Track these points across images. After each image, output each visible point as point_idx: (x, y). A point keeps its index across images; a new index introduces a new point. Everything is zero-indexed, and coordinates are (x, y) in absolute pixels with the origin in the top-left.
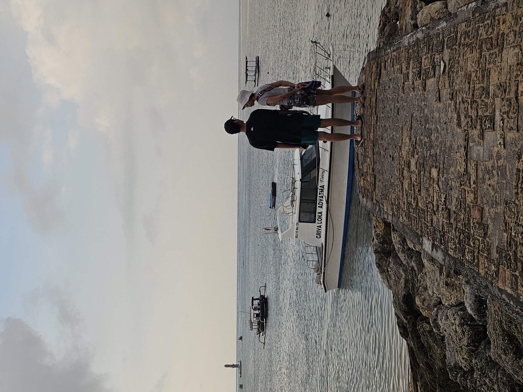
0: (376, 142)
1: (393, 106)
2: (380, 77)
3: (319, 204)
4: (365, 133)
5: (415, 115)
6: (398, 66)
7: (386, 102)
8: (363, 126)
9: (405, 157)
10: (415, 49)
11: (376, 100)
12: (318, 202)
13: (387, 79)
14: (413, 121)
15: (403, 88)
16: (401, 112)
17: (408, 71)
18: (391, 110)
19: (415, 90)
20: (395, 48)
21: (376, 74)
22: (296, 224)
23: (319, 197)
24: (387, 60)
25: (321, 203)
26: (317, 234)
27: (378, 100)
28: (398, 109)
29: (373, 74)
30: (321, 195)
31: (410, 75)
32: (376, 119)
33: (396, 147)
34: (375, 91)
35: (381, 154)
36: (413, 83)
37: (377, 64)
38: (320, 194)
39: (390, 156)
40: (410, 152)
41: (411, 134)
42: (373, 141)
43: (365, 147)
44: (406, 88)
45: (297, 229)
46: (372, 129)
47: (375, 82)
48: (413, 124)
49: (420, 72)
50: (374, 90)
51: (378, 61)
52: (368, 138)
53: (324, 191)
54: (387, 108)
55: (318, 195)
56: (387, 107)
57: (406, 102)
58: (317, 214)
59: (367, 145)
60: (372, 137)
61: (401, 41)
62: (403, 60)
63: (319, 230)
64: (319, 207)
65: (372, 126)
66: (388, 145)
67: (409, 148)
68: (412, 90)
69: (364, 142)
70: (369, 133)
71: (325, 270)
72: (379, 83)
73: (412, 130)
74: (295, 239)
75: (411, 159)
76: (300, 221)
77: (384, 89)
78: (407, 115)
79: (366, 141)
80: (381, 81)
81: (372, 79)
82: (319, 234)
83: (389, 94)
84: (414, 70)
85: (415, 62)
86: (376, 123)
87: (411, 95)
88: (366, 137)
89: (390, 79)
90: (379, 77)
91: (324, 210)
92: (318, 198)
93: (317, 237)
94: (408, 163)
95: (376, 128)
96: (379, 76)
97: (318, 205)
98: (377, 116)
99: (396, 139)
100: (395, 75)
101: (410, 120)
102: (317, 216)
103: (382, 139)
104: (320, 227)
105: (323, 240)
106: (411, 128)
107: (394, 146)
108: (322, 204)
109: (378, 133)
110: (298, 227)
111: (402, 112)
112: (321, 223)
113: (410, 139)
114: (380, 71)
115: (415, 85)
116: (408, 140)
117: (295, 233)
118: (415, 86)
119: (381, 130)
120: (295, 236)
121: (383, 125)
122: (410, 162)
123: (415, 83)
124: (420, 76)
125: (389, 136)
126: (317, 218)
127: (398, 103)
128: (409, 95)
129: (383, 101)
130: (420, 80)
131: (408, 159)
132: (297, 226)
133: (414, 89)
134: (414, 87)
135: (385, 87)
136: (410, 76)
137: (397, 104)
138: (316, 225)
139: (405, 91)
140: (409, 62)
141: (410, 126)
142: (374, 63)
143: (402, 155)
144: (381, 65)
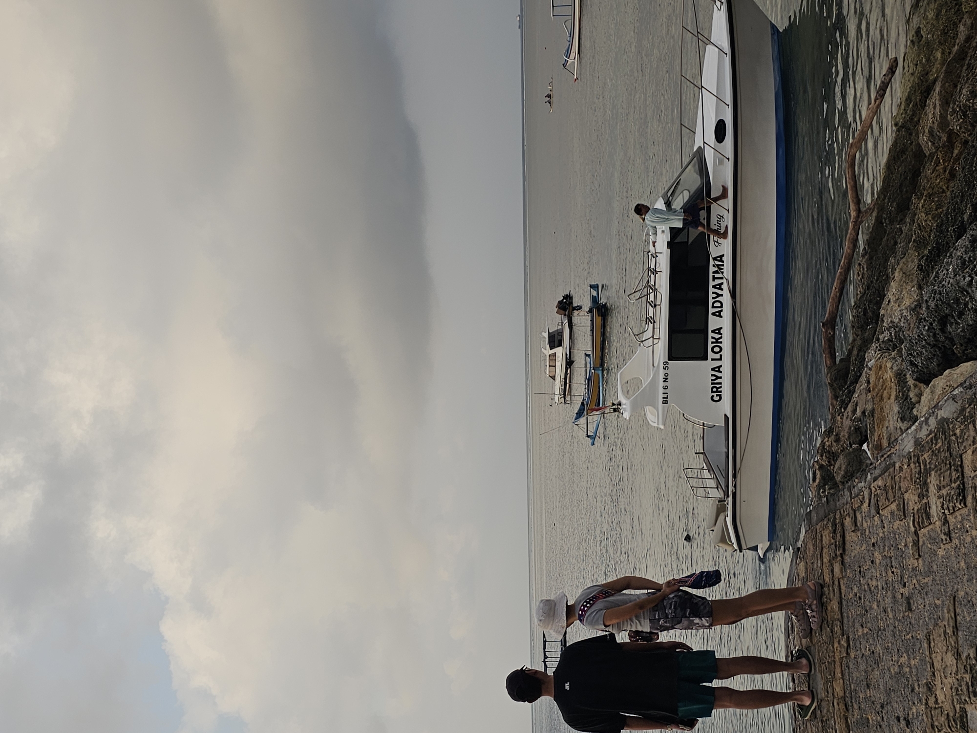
0: (851, 698)
1: (888, 600)
2: (844, 550)
3: (713, 307)
4: (820, 686)
5: (961, 593)
6: (893, 506)
7: (868, 596)
8: (813, 672)
9: (947, 707)
10: (940, 445)
11: (840, 603)
12: (711, 301)
13: (864, 547)
14: (957, 610)
15: (916, 543)
16: (918, 602)
17: (925, 501)
18: (885, 611)
19: (953, 535)
20: (877, 472)
21: (833, 546)
22: (662, 366)
23: (714, 287)
24: (860, 507)
25: (719, 305)
26: (712, 392)
27: (844, 603)
28: (908, 599)
29: (825, 550)
30: (717, 282)
31: (934, 507)
32: (845, 645)
33: (913, 690)
34: (836, 583)
35: (868, 722)
36: (946, 522)
37: (834, 524)
38: (714, 278)
39: (898, 719)
40: (964, 687)
41: (957, 642)
42: (844, 697)
43: (823, 717)
44: (924, 543)
45: (665, 380)
46: (838, 670)
47: (832, 565)
48: (959, 618)
49: (964, 490)
50: (833, 583)
51: (835, 519)
52: (830, 695)
53: (724, 271)
54: (873, 612)
55: (711, 283)
56: (871, 608)
57: (930, 572)
58: (710, 335)
59: (828, 711)
60: (838, 690)
61: (893, 450)
62: (904, 485)
63: (717, 378)
64: (714, 314)
65: (838, 663)
66: (889, 695)
67: (959, 677)
68: (944, 537)
69: (819, 706)
70: (829, 682)
71: (735, 486)
72: (843, 563)
73: (960, 633)
74: (663, 408)
75: (966, 706)
76: (671, 358)
77: (860, 572)
78: (938, 602)
79: (824, 704)
80: (847, 559)
81: (825, 560)
82: (716, 389)
83: (876, 578)
84: (944, 492)
85: (944, 472)
86: (848, 653)
87: (941, 553)
88: (822, 695)
89: (873, 544)
90: (841, 552)
91: (725, 322)
92: (711, 290)
93: (712, 397)
94: (961, 717)
95: (848, 667)
96: (841, 549)
97: (711, 310)
98: (848, 637)
99: (911, 672)
100: (885, 530)
101: (952, 608)
102: (710, 340)
103: (868, 686)
104: (718, 369)
105: (726, 406)
106: (956, 628)
107: (908, 691)
108: (721, 307)
109: (855, 675)
110: (666, 375)
111: (921, 601)
112: (721, 359)
113: (958, 655)
114: (843, 536)
115: (951, 524)
116: (950, 659)
117: (661, 390)
118: (951, 528)
119: (862, 667)
120: (661, 400)
121: (868, 653)
122: (966, 712)
123: (951, 519)
124: (964, 498)
125: (887, 673)
126: (710, 346)
127: (905, 586)
128: (936, 555)
129: (860, 598)
130: (966, 506)
131: (958, 707)
132: (666, 371)
133: (948, 534)
134: (949, 531)
135: (860, 567)
136: (934, 510)
137: (902, 590)
138: (709, 364)
139: (924, 549)
140: (926, 481)
141: (952, 623)
142: (825, 527)
143: (936, 702)
144: (843, 525)
